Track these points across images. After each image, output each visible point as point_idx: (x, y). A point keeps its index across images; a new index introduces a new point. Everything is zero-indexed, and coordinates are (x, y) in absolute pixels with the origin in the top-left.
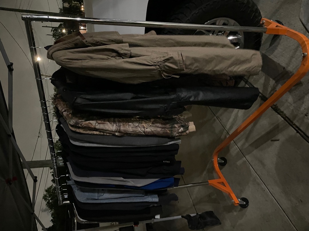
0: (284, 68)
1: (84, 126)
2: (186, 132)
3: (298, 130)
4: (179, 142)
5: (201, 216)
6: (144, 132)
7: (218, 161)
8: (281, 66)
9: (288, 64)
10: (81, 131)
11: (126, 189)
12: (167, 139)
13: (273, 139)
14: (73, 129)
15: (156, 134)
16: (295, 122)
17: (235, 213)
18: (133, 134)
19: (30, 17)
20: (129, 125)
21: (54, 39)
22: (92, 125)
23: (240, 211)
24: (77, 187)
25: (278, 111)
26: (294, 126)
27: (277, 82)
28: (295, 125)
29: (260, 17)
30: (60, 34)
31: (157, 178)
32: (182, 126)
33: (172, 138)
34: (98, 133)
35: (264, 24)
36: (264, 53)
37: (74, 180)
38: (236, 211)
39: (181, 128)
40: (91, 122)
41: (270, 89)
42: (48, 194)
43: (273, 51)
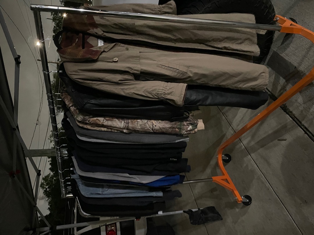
0: (295, 67)
1: (91, 123)
2: (194, 130)
3: (306, 130)
4: (187, 140)
5: (203, 212)
6: (152, 130)
7: (222, 158)
8: (292, 65)
9: (300, 64)
10: (89, 127)
11: (131, 186)
12: (175, 137)
13: (279, 138)
14: (81, 125)
15: (165, 132)
16: (303, 122)
17: (237, 210)
18: (142, 131)
19: (39, 8)
20: (138, 122)
21: (54, 23)
22: (100, 122)
23: (242, 208)
24: (81, 181)
25: (287, 111)
26: (302, 127)
27: (287, 81)
28: (304, 126)
29: (274, 14)
30: (60, 19)
31: (164, 175)
32: (191, 124)
33: (181, 136)
34: (105, 129)
35: (278, 21)
36: (275, 51)
37: (79, 175)
38: (238, 208)
39: (190, 126)
40: (99, 118)
41: (279, 88)
42: (45, 182)
43: (285, 49)
